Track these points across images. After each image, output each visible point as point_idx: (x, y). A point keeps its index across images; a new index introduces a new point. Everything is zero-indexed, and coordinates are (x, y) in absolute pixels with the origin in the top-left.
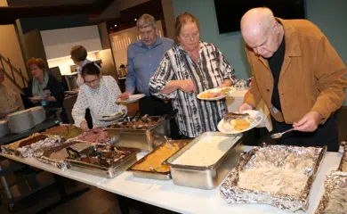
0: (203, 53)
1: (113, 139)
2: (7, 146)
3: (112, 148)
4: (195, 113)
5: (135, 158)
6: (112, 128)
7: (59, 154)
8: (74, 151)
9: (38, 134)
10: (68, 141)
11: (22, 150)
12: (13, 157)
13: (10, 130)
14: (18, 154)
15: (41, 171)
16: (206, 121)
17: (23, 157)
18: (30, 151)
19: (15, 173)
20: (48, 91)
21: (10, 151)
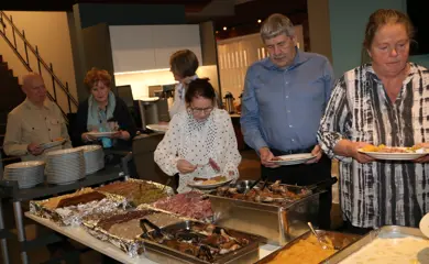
0: (410, 86)
1: (218, 215)
2: (39, 203)
3: (217, 231)
4: (370, 185)
5: (257, 252)
6: (218, 196)
7: (124, 227)
8: (152, 226)
9: (90, 190)
10: (140, 208)
11: (64, 212)
12: (47, 221)
13: (45, 177)
14: (56, 218)
15: (88, 250)
16: (388, 204)
17: (63, 225)
18: (77, 216)
19: (49, 246)
20: (115, 125)
21: (43, 211)
